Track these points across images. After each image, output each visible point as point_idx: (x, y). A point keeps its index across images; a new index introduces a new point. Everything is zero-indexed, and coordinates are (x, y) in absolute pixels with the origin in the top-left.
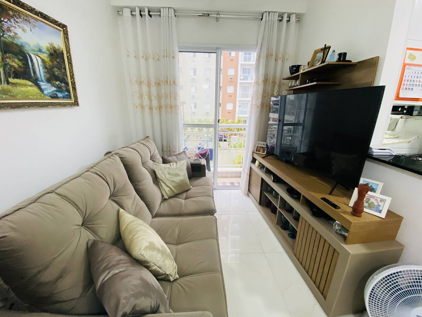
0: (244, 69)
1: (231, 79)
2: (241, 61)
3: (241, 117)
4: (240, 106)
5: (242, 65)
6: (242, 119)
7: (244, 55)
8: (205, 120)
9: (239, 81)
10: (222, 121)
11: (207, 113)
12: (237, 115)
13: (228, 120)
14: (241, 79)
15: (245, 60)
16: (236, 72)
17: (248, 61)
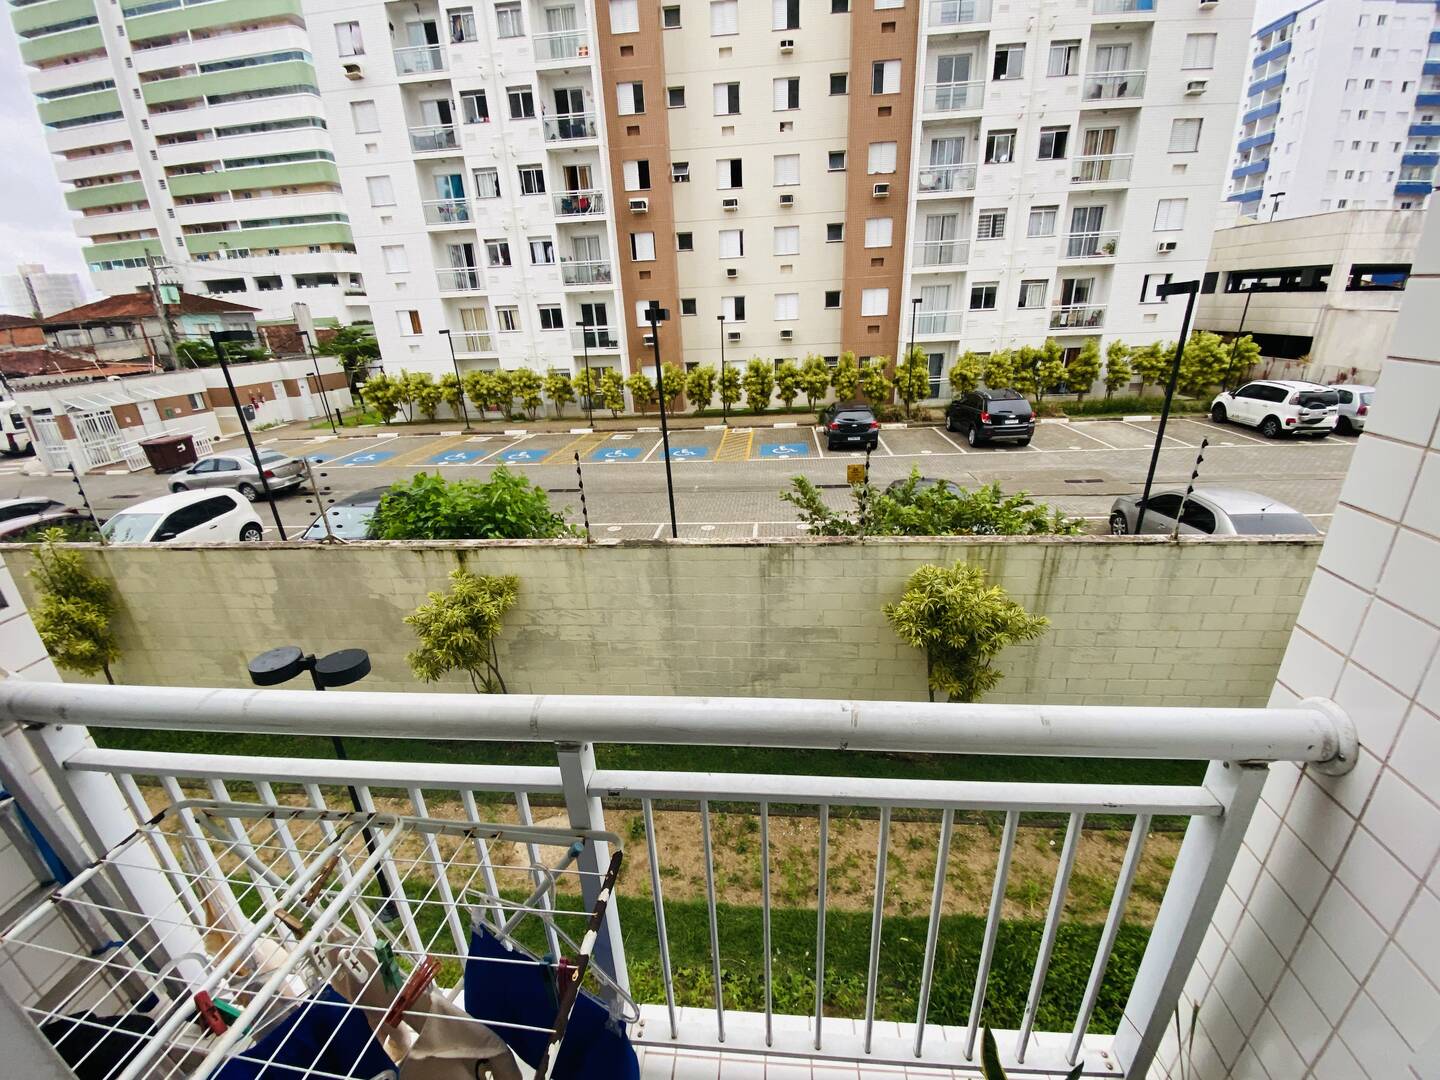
0: (934, 142)
1: (882, 188)
2: (924, 112)
3: (919, 344)
4: (920, 301)
5: (927, 126)
6: (924, 353)
7: (939, 81)
8: (779, 361)
9: (915, 196)
10: (844, 364)
11: (786, 333)
12: (904, 338)
13: (868, 358)
14: (923, 189)
15: (942, 101)
16: (904, 158)
17: (956, 107)
